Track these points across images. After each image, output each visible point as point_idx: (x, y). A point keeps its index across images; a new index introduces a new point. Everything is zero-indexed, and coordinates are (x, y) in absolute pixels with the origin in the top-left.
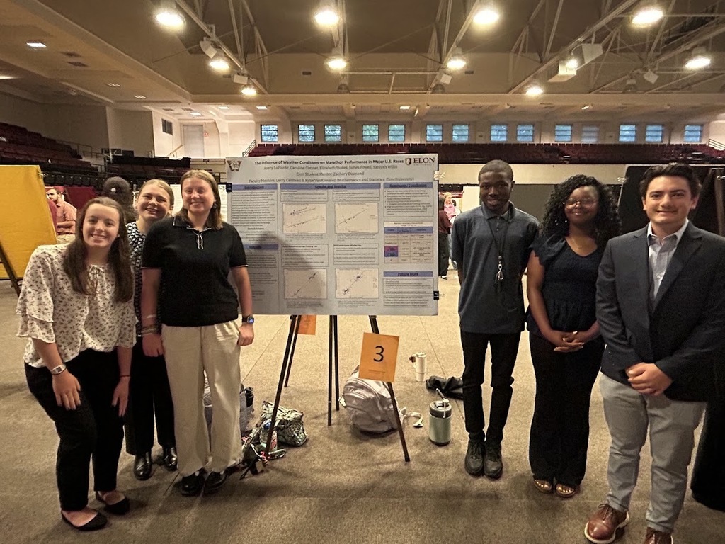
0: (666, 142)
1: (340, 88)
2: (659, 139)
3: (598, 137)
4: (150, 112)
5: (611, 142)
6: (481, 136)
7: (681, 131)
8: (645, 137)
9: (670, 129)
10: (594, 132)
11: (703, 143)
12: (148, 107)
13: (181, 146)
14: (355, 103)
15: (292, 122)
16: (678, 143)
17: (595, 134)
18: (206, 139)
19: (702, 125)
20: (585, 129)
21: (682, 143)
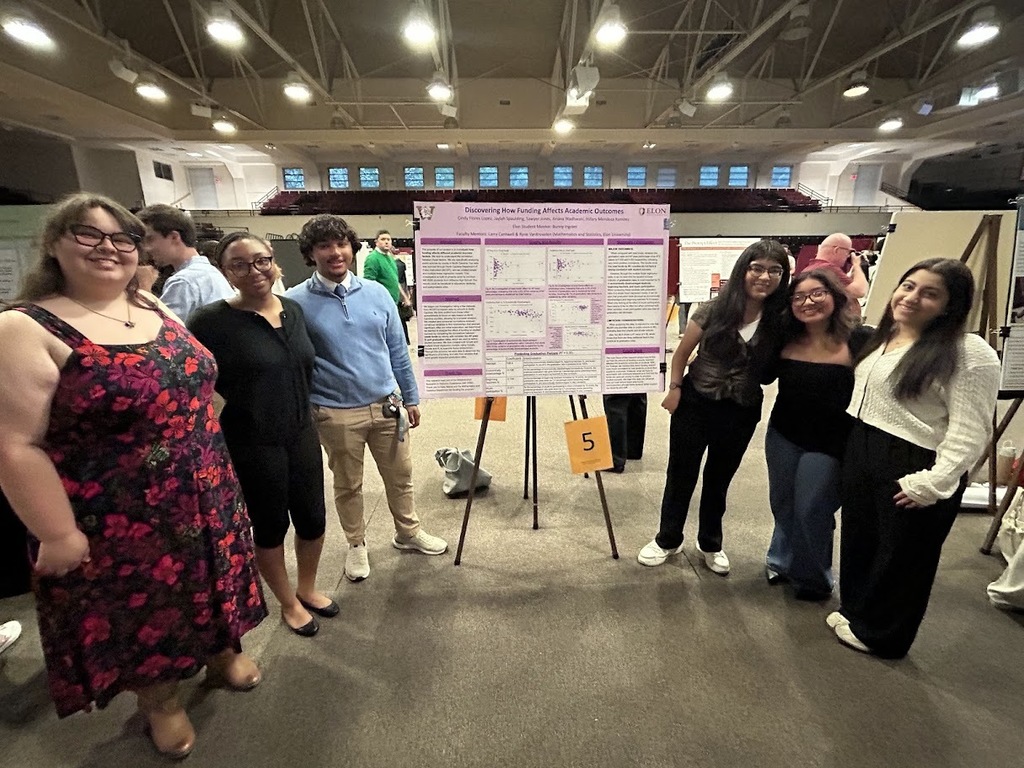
0: (751, 187)
1: (333, 122)
2: (744, 183)
3: (676, 181)
4: (132, 153)
5: (690, 187)
6: (542, 181)
7: (768, 174)
8: (728, 180)
9: (755, 172)
10: (672, 174)
11: (792, 188)
12: (130, 147)
13: (189, 194)
14: (373, 141)
15: (319, 166)
16: (764, 188)
17: (673, 178)
18: (219, 185)
19: (792, 167)
20: (662, 171)
21: (769, 188)
